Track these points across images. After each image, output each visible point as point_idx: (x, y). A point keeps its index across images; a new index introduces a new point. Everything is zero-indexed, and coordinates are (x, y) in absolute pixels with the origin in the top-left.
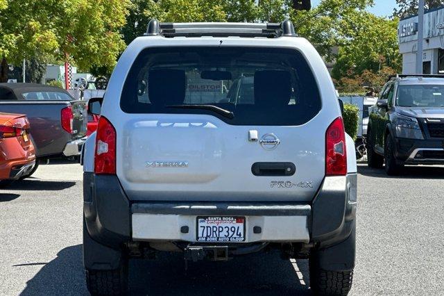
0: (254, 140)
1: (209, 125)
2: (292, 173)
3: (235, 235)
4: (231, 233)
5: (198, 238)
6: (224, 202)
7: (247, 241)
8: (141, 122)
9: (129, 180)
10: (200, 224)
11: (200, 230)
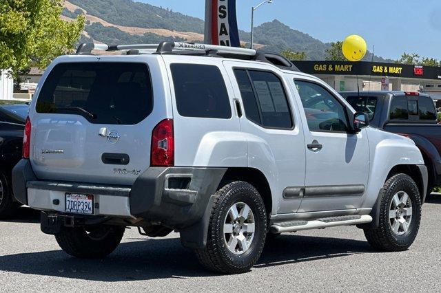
0: (101, 135)
1: (78, 123)
2: (127, 162)
3: (87, 209)
4: (85, 207)
5: (66, 209)
6: (77, 182)
7: (94, 214)
8: (43, 120)
9: (36, 164)
10: (68, 199)
11: (68, 203)
